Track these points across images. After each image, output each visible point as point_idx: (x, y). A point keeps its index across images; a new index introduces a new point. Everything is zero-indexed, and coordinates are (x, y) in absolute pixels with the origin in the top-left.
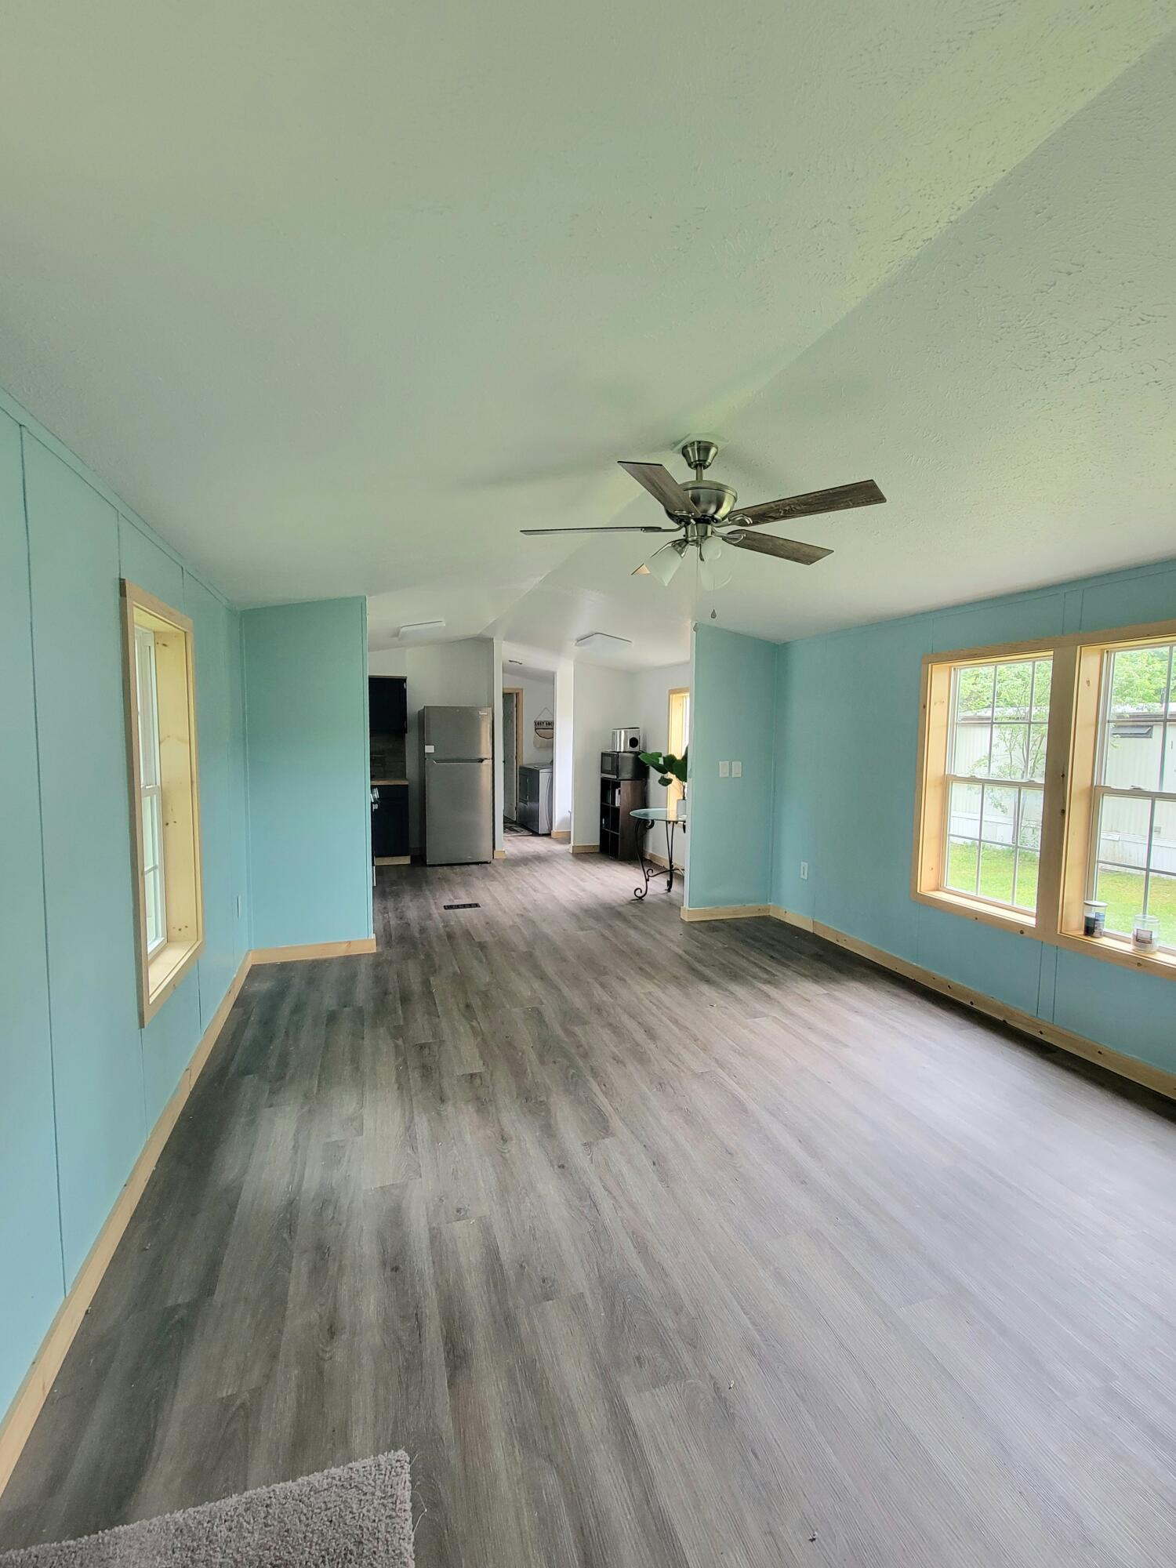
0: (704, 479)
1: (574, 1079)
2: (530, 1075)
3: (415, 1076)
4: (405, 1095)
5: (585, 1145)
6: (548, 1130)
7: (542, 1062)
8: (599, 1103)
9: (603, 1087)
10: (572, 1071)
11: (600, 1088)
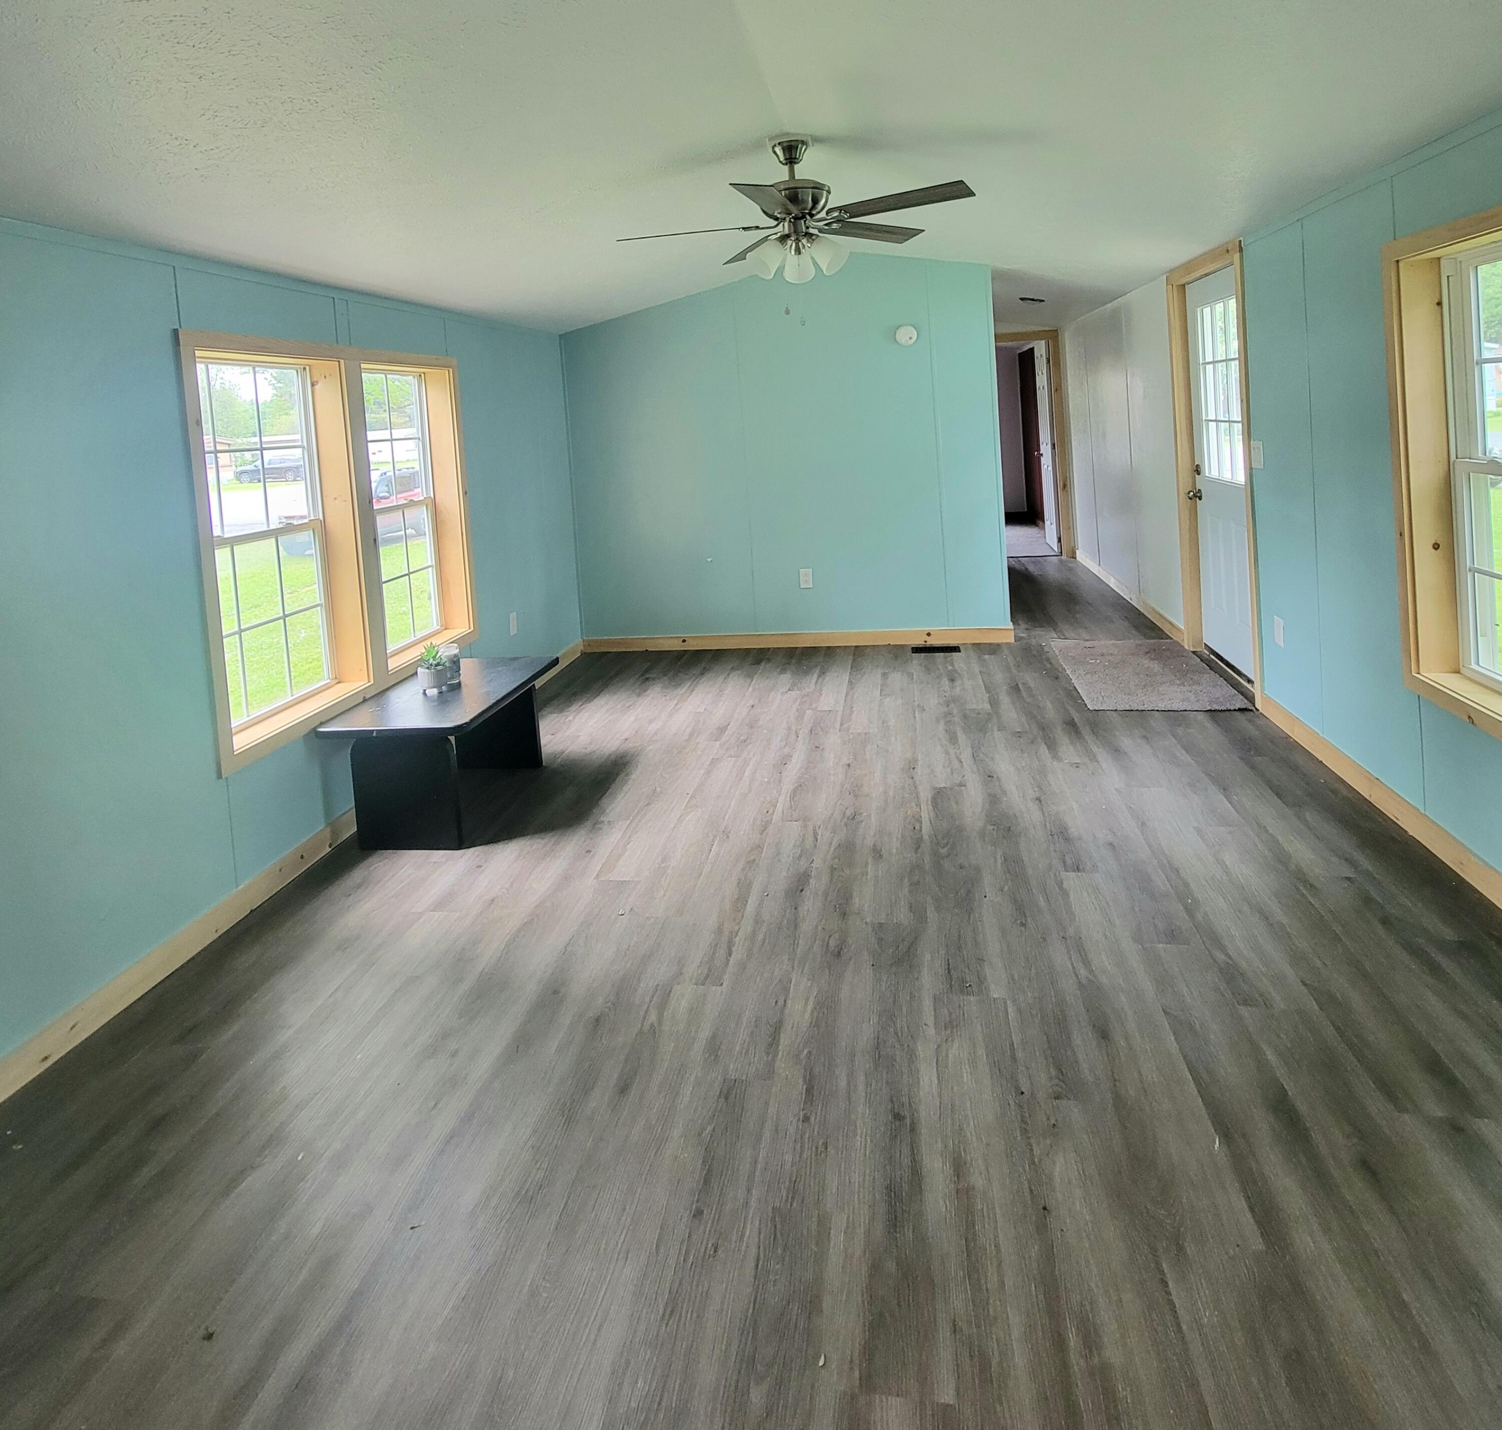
0: (796, 178)
1: (945, 841)
2: (998, 857)
3: (1160, 882)
4: (1165, 861)
5: (964, 786)
6: (993, 800)
7: (978, 870)
8: (932, 814)
9: (917, 827)
10: (944, 851)
11: (921, 827)
